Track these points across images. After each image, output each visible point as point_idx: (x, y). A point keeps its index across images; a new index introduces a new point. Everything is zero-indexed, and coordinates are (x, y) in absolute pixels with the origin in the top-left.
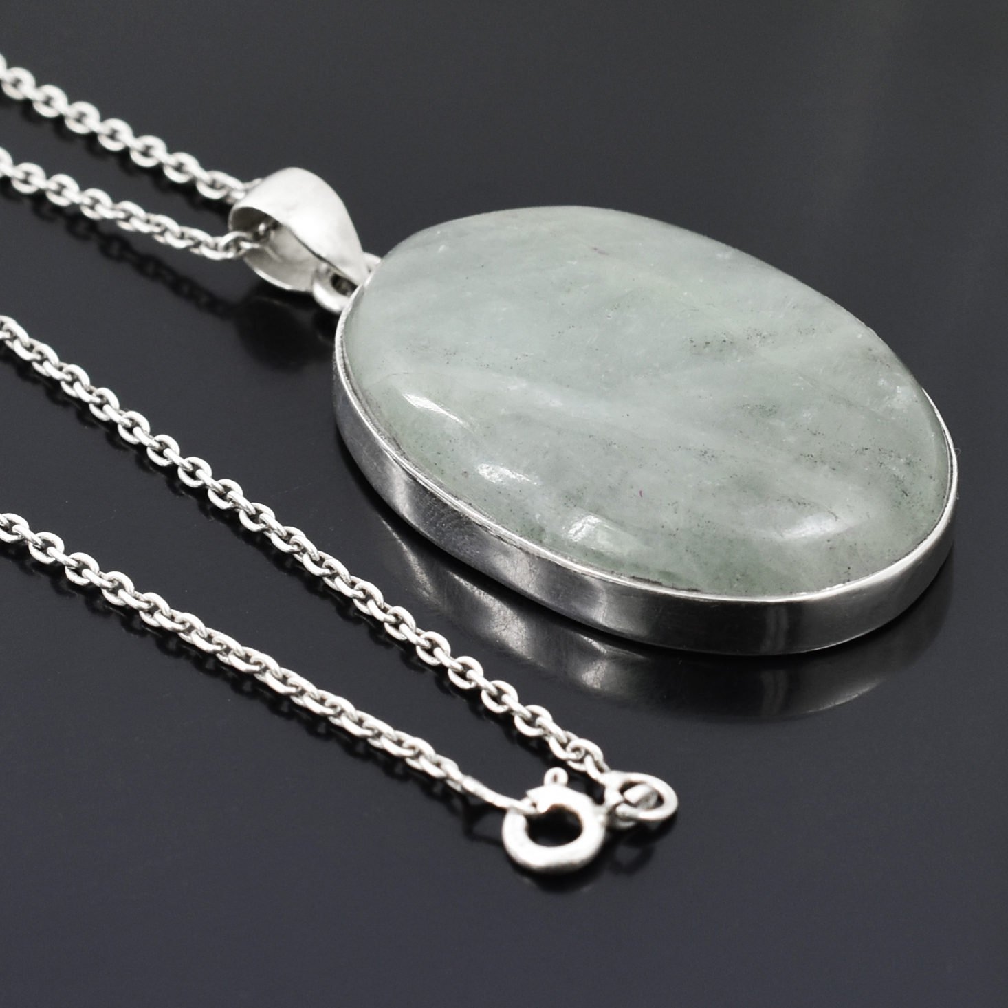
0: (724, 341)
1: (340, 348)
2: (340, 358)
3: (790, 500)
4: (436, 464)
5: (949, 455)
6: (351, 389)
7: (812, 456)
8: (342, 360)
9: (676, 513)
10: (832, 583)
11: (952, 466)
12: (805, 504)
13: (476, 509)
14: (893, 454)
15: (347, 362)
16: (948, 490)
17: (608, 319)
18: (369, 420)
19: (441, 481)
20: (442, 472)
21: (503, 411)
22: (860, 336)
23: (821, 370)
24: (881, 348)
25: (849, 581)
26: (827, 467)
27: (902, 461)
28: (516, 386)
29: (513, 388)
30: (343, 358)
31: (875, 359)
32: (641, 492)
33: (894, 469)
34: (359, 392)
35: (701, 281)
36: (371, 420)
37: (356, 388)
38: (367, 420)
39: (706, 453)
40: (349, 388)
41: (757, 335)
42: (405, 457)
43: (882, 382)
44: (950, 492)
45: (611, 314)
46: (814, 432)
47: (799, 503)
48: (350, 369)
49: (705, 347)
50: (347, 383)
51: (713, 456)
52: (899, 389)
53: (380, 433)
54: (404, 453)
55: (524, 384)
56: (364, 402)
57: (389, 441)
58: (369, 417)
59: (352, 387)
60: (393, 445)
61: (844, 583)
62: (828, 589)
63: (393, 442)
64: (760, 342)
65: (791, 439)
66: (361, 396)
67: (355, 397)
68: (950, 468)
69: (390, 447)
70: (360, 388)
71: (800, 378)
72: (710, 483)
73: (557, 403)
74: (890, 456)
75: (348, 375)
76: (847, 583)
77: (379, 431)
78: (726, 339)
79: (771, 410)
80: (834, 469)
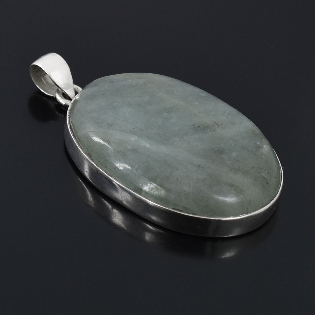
0: (205, 126)
1: (69, 120)
2: (69, 123)
3: (228, 184)
4: (104, 164)
5: (280, 170)
6: (73, 135)
7: (236, 169)
8: (69, 124)
9: (189, 187)
10: (242, 214)
11: (281, 173)
12: (234, 186)
13: (118, 181)
14: (263, 169)
15: (71, 125)
16: (280, 182)
17: (165, 116)
18: (80, 146)
19: (105, 170)
20: (106, 167)
21: (129, 147)
22: (251, 126)
23: (238, 138)
24: (258, 131)
25: (247, 213)
26: (241, 173)
27: (266, 172)
28: (133, 138)
29: (132, 139)
30: (70, 123)
31: (256, 134)
32: (177, 179)
33: (264, 174)
34: (76, 136)
35: (196, 104)
36: (80, 147)
37: (75, 134)
38: (79, 147)
39: (200, 166)
40: (72, 134)
41: (216, 124)
42: (93, 161)
43: (259, 143)
44: (281, 183)
45: (166, 114)
46: (237, 160)
47: (231, 185)
48: (72, 127)
49: (198, 128)
50: (71, 133)
51: (202, 167)
52: (264, 146)
53: (84, 152)
54: (92, 159)
55: (136, 138)
56: (78, 140)
57: (87, 155)
58: (80, 145)
59: (73, 134)
60: (88, 156)
61: (246, 214)
62: (240, 216)
63: (88, 155)
64: (217, 127)
65: (229, 162)
66: (77, 138)
67: (74, 138)
68: (281, 174)
69: (87, 157)
70: (76, 135)
71: (231, 141)
72: (201, 177)
73: (148, 145)
74: (262, 170)
75: (71, 130)
76: (247, 214)
77: (83, 151)
78: (206, 125)
79: (221, 152)
80: (244, 174)
